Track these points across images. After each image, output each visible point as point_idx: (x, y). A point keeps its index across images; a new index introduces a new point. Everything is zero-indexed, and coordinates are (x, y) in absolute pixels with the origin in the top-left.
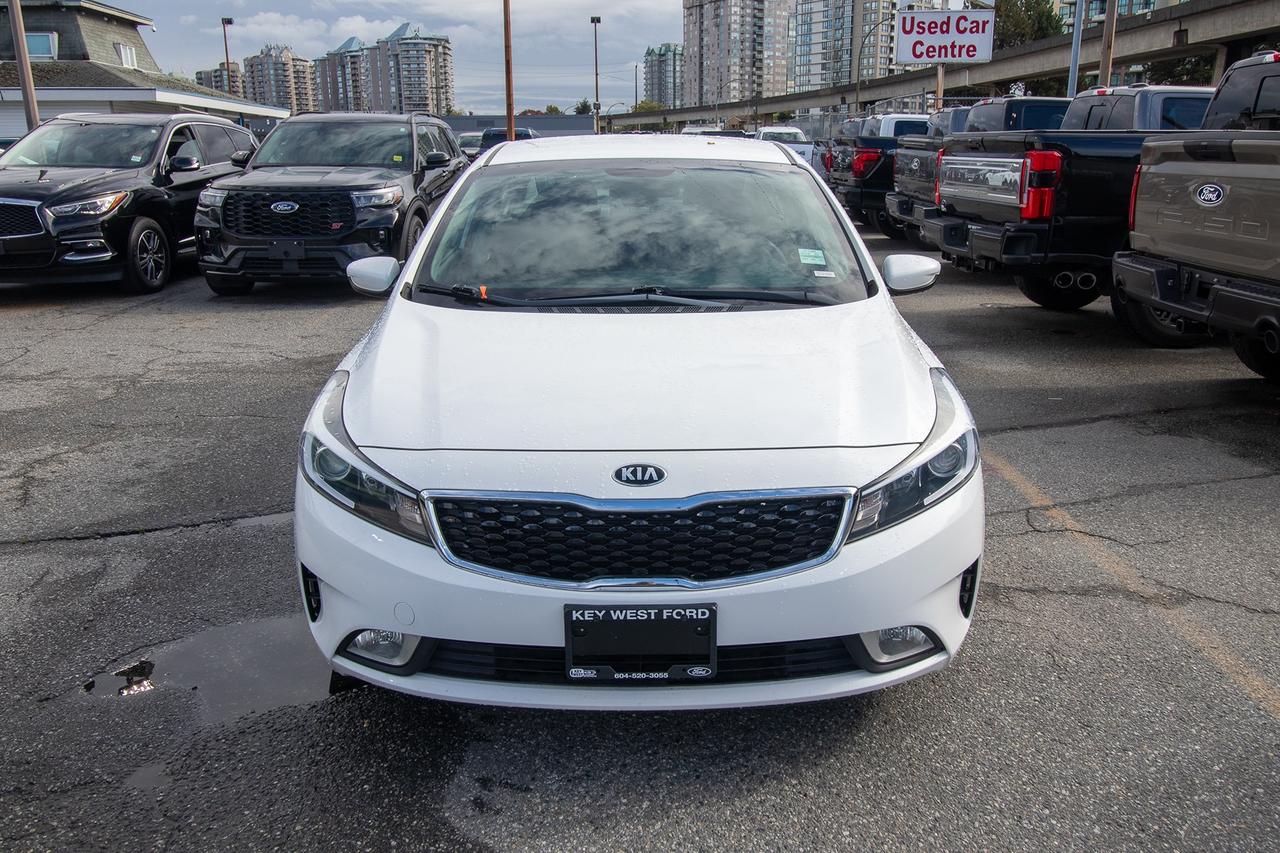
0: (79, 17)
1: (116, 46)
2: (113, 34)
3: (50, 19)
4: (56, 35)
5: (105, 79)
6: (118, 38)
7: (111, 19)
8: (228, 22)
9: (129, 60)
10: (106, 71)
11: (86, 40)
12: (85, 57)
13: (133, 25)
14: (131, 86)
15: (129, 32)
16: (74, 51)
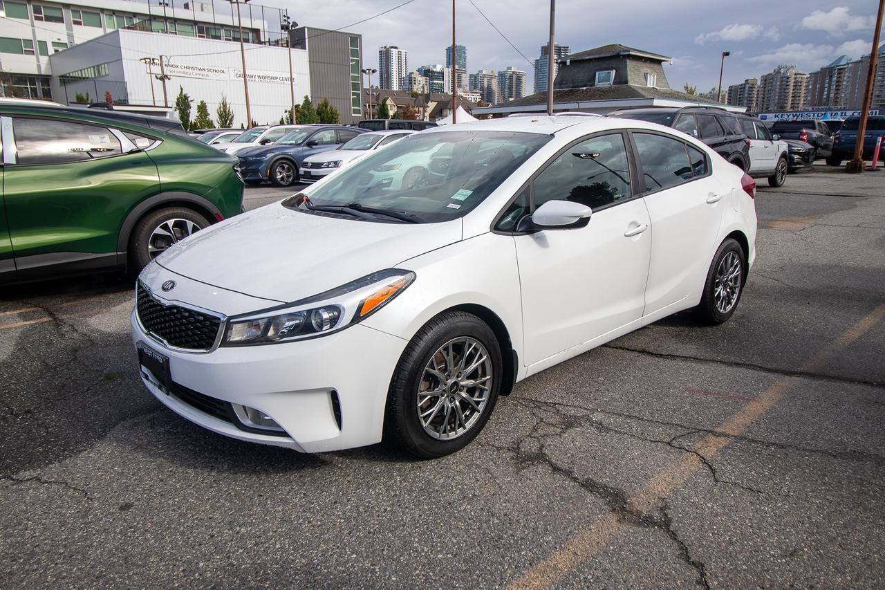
0: (628, 60)
1: (646, 75)
2: (645, 68)
3: (614, 63)
4: (614, 71)
5: (633, 94)
6: (648, 70)
7: (647, 59)
8: (727, 54)
9: (652, 82)
10: (634, 90)
11: (629, 73)
12: (626, 82)
13: (659, 62)
14: (643, 97)
15: (656, 66)
16: (622, 80)
